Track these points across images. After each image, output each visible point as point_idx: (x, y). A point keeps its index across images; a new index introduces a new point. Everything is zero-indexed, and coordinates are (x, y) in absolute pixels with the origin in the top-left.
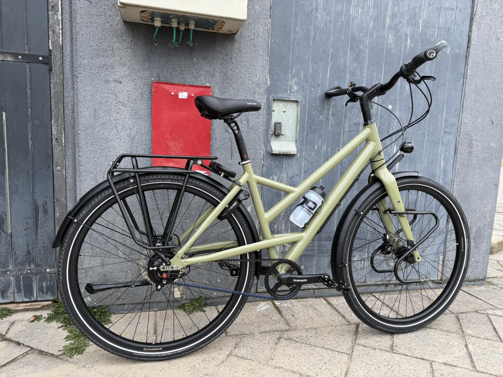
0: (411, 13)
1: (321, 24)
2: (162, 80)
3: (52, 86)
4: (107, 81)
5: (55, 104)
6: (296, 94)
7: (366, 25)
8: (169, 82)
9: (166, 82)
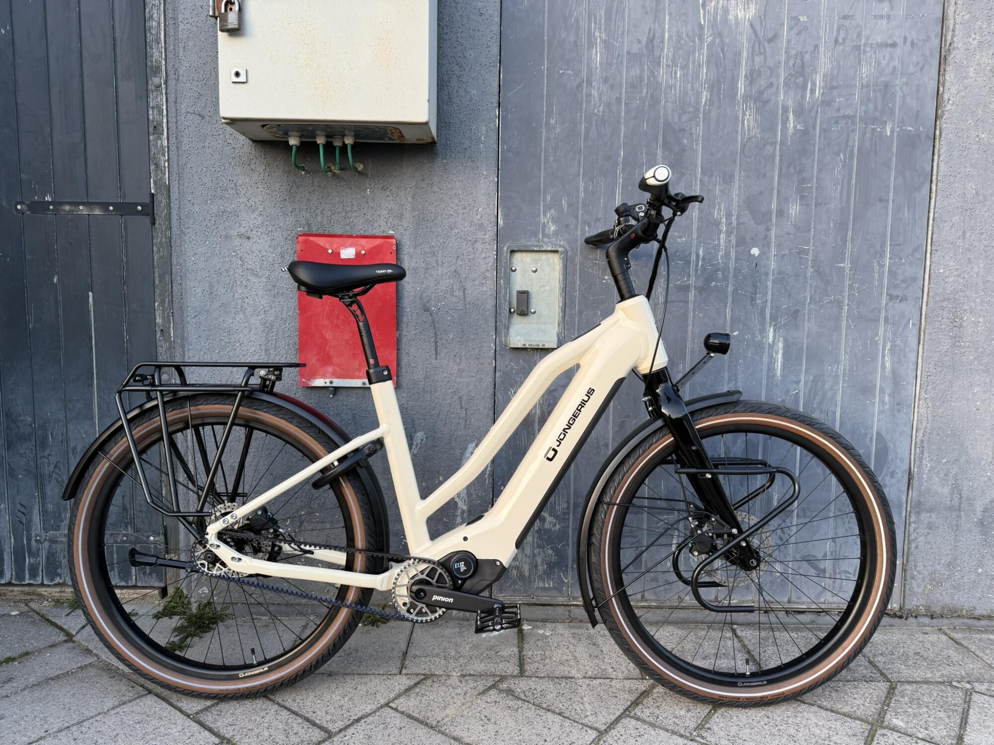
0: (794, 65)
1: (599, 106)
2: (314, 230)
3: (155, 249)
4: (227, 237)
5: (160, 276)
6: (554, 239)
7: (693, 99)
8: (327, 232)
9: (322, 232)
